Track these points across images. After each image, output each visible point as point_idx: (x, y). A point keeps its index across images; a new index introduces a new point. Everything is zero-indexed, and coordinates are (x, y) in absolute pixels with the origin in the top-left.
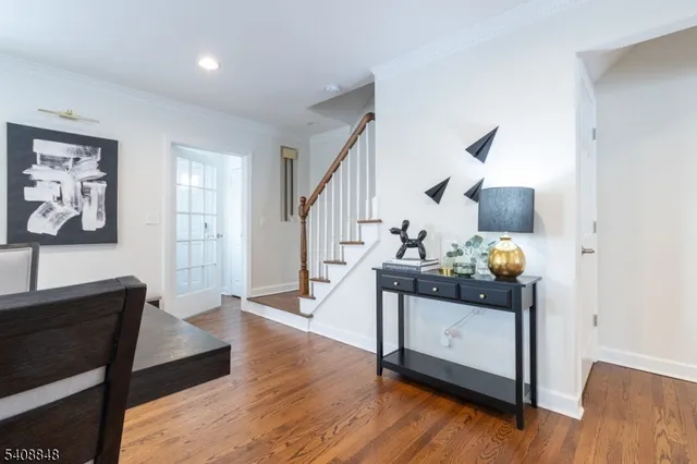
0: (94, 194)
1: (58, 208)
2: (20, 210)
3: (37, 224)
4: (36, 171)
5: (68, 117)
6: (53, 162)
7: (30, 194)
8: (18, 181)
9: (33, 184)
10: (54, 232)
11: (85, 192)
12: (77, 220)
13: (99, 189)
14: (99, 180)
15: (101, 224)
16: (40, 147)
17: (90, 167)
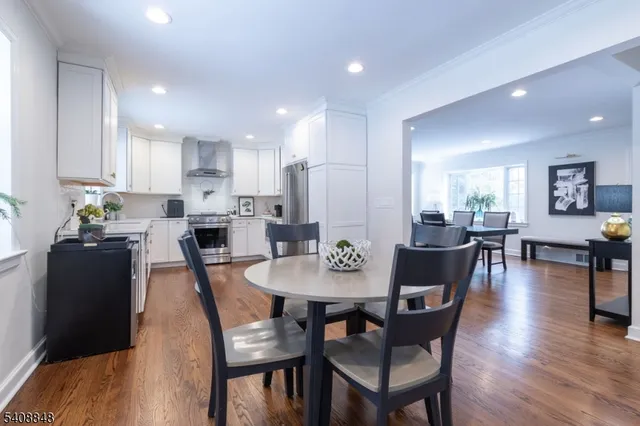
0: (582, 190)
1: (567, 199)
2: (553, 200)
3: (559, 206)
4: (559, 184)
5: (569, 156)
6: (565, 178)
7: (556, 193)
8: (552, 188)
9: (557, 189)
10: (565, 210)
11: (578, 190)
12: (574, 204)
13: (584, 188)
14: (584, 184)
15: (586, 206)
16: (560, 173)
17: (580, 178)
